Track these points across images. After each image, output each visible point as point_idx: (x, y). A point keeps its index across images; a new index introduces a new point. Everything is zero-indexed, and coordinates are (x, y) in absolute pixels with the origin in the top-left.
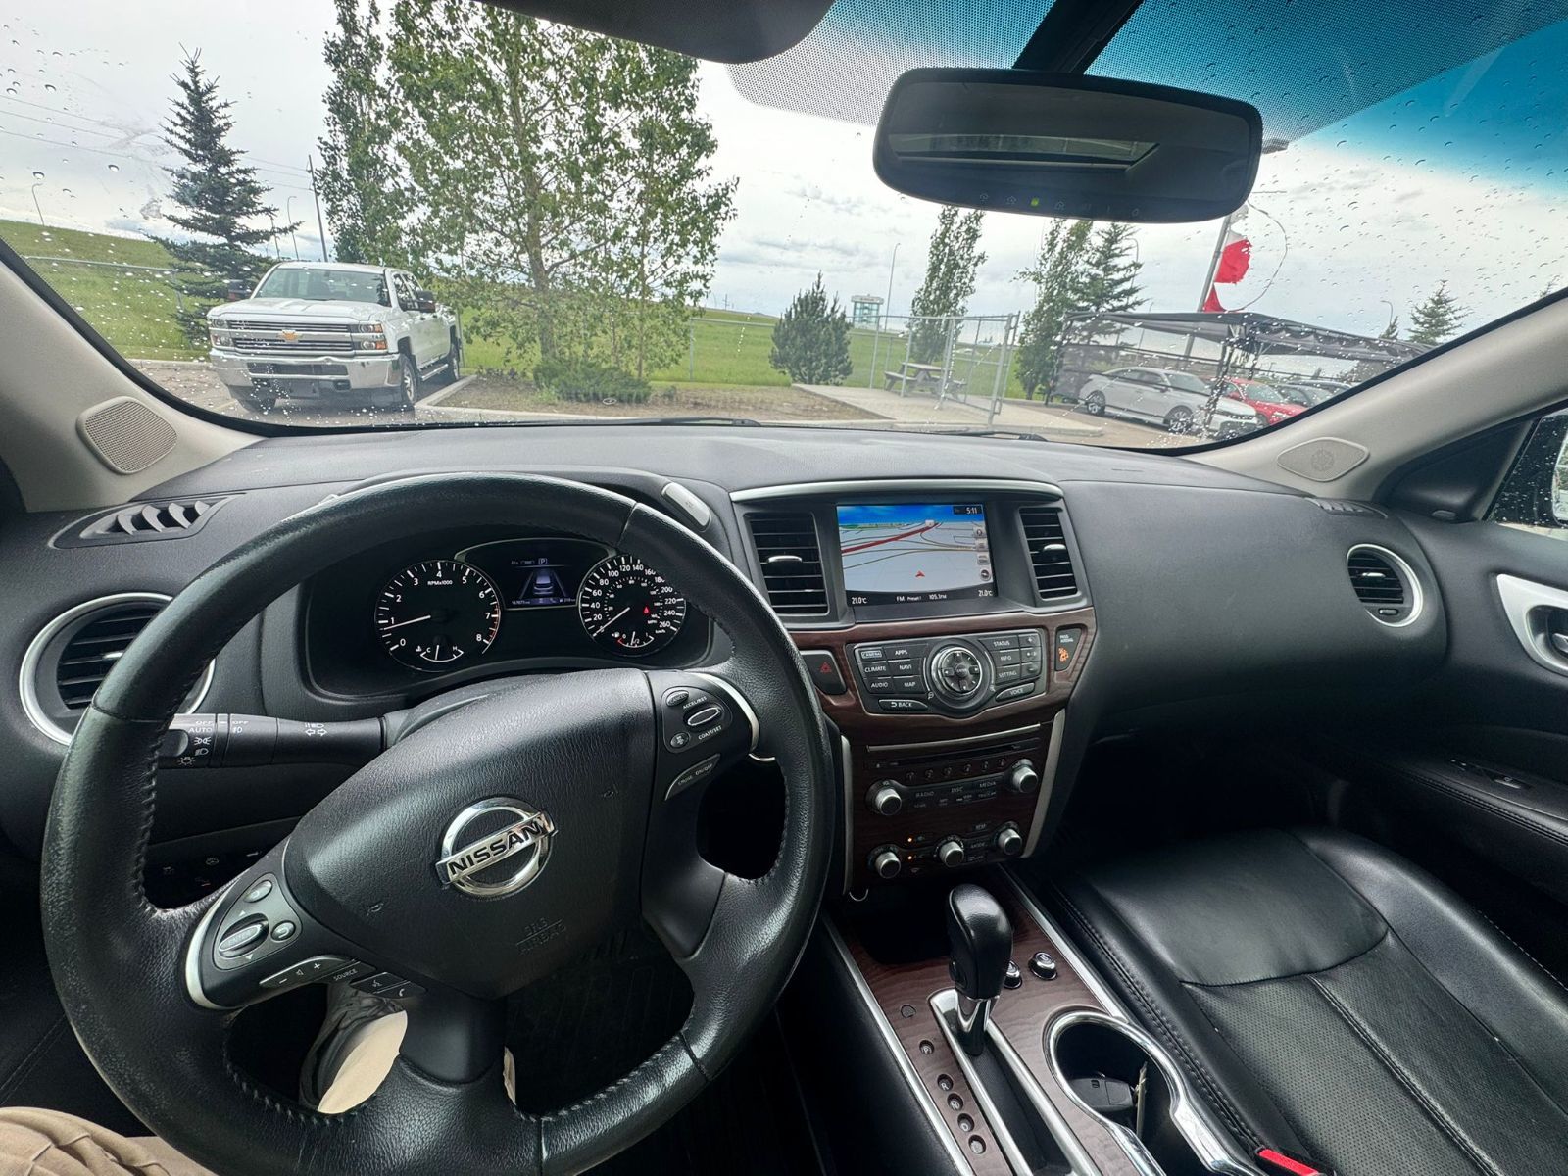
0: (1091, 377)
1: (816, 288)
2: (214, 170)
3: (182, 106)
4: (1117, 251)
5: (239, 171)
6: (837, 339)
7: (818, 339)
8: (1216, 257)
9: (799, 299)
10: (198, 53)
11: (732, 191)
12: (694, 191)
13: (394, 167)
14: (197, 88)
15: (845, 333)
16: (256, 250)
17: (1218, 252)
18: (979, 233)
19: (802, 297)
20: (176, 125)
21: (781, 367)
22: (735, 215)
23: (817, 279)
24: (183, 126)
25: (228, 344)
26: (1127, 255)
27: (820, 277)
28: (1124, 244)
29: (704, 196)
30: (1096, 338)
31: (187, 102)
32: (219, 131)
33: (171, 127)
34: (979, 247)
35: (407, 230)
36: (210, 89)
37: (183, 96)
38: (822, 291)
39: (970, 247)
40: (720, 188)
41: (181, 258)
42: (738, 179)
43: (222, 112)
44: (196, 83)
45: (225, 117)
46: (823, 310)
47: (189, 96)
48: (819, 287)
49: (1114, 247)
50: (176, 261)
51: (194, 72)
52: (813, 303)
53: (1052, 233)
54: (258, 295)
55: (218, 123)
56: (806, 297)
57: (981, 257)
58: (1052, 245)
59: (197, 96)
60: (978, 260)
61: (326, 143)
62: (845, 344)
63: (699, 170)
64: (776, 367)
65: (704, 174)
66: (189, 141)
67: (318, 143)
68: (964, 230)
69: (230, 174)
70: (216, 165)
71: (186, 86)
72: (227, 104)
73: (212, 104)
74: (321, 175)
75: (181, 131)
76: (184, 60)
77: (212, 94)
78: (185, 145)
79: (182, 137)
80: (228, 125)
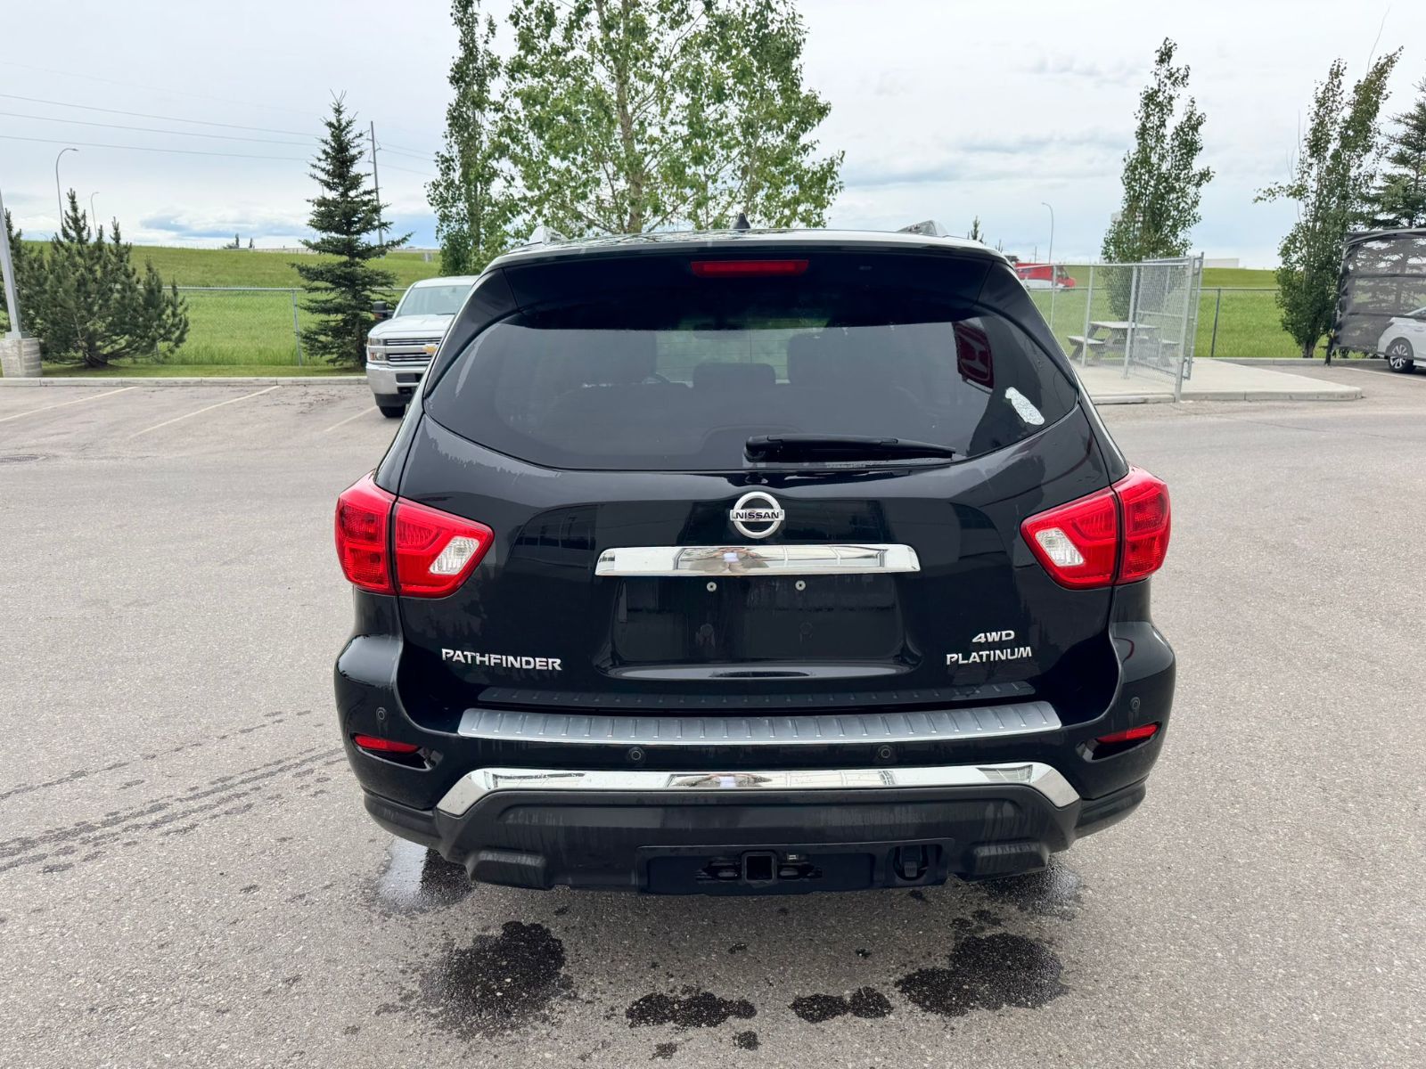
0: (1393, 319)
1: (973, 239)
2: (345, 194)
3: (326, 143)
5: (366, 193)
10: (343, 96)
11: (838, 164)
13: (509, 178)
14: (340, 125)
16: (372, 264)
18: (1199, 145)
20: (320, 160)
22: (840, 188)
24: (326, 159)
25: (381, 358)
29: (809, 171)
30: (1412, 261)
31: (330, 139)
32: (353, 159)
33: (316, 162)
34: (1198, 164)
35: (512, 233)
36: (349, 123)
37: (327, 133)
38: (982, 241)
39: (1187, 166)
40: (825, 163)
41: (309, 279)
42: (843, 152)
43: (357, 141)
44: (338, 121)
45: (358, 146)
47: (332, 135)
48: (975, 235)
50: (305, 282)
51: (338, 111)
53: (1314, 130)
54: (399, 315)
55: (353, 152)
57: (1205, 176)
58: (1316, 148)
59: (338, 130)
60: (1201, 179)
61: (442, 156)
63: (804, 146)
65: (810, 149)
66: (328, 172)
67: (436, 158)
68: (1176, 143)
69: (357, 196)
70: (347, 190)
71: (330, 125)
72: (361, 135)
73: (350, 136)
74: (436, 186)
75: (323, 164)
76: (332, 102)
77: (350, 128)
78: (325, 177)
79: (323, 170)
80: (360, 153)
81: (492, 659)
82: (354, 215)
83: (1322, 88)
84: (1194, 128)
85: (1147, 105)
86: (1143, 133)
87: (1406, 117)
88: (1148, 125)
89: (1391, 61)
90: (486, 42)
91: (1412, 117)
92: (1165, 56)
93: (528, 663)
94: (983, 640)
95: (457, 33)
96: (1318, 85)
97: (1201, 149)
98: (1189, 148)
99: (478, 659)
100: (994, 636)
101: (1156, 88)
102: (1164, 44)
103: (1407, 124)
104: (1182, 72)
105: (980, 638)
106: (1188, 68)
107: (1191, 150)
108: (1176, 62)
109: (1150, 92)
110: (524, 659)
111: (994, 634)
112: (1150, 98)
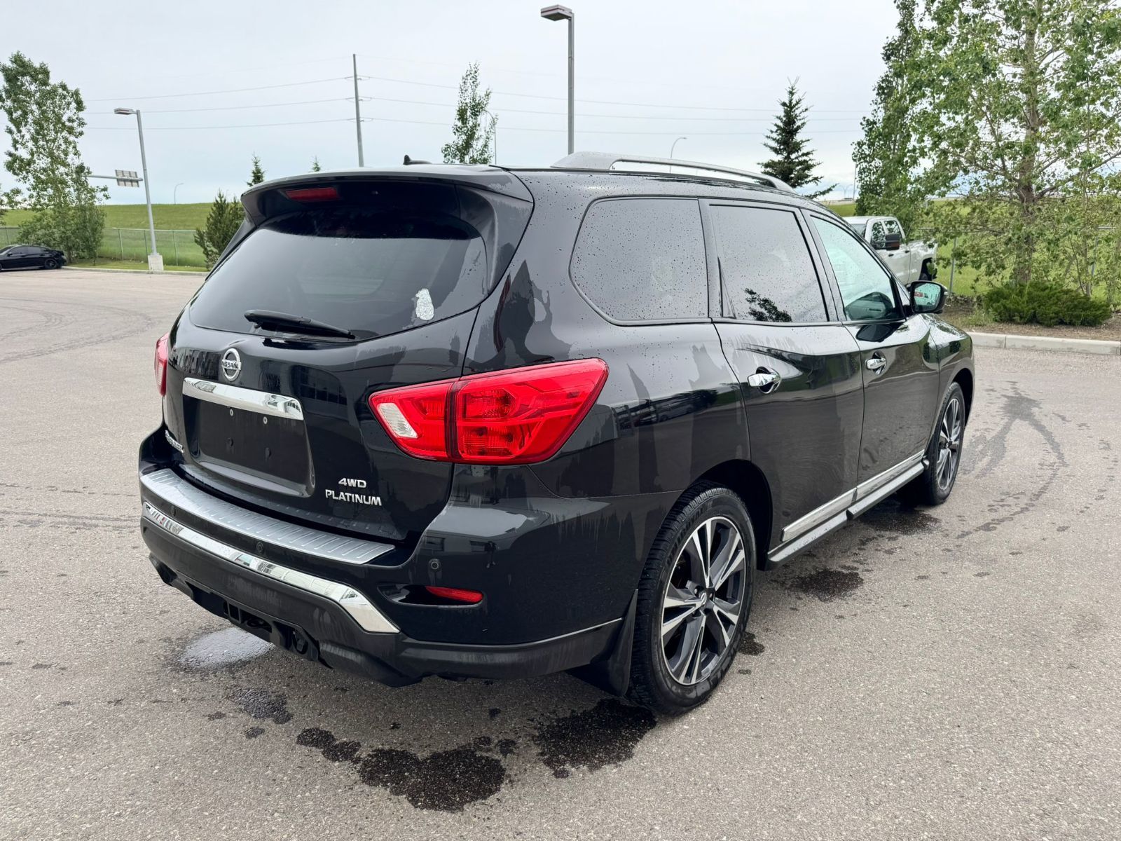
2: (788, 157)
3: (779, 118)
5: (803, 155)
14: (791, 103)
20: (772, 132)
24: (776, 131)
31: (782, 115)
32: (797, 129)
33: (769, 134)
36: (798, 102)
37: (781, 112)
43: (803, 115)
44: (791, 101)
45: (803, 118)
47: (785, 112)
51: (791, 93)
55: (798, 123)
59: (789, 108)
61: (868, 120)
66: (777, 141)
67: (862, 122)
69: (797, 158)
70: (790, 153)
71: (784, 104)
72: (806, 110)
73: (797, 112)
74: (860, 144)
75: (774, 135)
76: (787, 87)
77: (799, 105)
78: (774, 145)
79: (774, 139)
80: (803, 124)
82: (792, 173)
90: (921, 20)
94: (345, 484)
95: (897, 17)
100: (352, 482)
105: (343, 481)
111: (352, 480)
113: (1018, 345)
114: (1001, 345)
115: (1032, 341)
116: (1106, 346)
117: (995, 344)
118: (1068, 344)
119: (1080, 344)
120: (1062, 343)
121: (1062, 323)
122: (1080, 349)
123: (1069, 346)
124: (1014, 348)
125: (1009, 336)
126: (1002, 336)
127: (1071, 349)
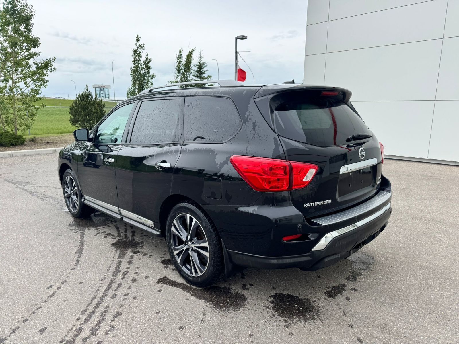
1: (86, 90)
4: (203, 72)
6: (100, 111)
7: (92, 111)
8: (236, 73)
9: (79, 95)
11: (53, 62)
12: (36, 62)
15: (103, 108)
17: (236, 71)
19: (81, 94)
21: (75, 125)
23: (86, 87)
26: (207, 73)
27: (87, 86)
28: (204, 69)
29: (40, 63)
34: (151, 72)
38: (89, 91)
39: (149, 72)
40: (47, 60)
46: (91, 99)
48: (87, 90)
49: (201, 70)
52: (86, 97)
53: (178, 66)
56: (82, 94)
58: (179, 71)
60: (152, 77)
62: (104, 112)
64: (73, 124)
65: (38, 55)
68: (144, 66)
81: (317, 204)
83: (178, 55)
84: (149, 62)
85: (134, 53)
86: (134, 62)
87: (196, 65)
88: (136, 60)
89: (193, 50)
91: (198, 65)
92: (138, 40)
93: (325, 202)
94: (379, 178)
96: (177, 54)
97: (151, 68)
98: (148, 68)
99: (314, 204)
101: (136, 49)
102: (137, 36)
103: (197, 67)
104: (142, 45)
106: (144, 44)
107: (149, 68)
108: (141, 42)
109: (135, 50)
110: (324, 201)
112: (135, 52)
113: (18, 155)
114: (11, 156)
115: (24, 152)
116: (51, 150)
117: (8, 156)
118: (37, 151)
119: (41, 151)
120: (35, 151)
121: (12, 145)
122: (42, 153)
123: (38, 152)
124: (16, 156)
125: (13, 152)
126: (10, 152)
127: (39, 153)
